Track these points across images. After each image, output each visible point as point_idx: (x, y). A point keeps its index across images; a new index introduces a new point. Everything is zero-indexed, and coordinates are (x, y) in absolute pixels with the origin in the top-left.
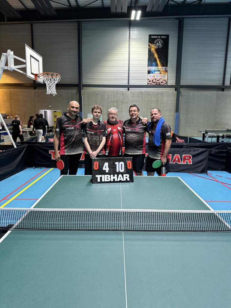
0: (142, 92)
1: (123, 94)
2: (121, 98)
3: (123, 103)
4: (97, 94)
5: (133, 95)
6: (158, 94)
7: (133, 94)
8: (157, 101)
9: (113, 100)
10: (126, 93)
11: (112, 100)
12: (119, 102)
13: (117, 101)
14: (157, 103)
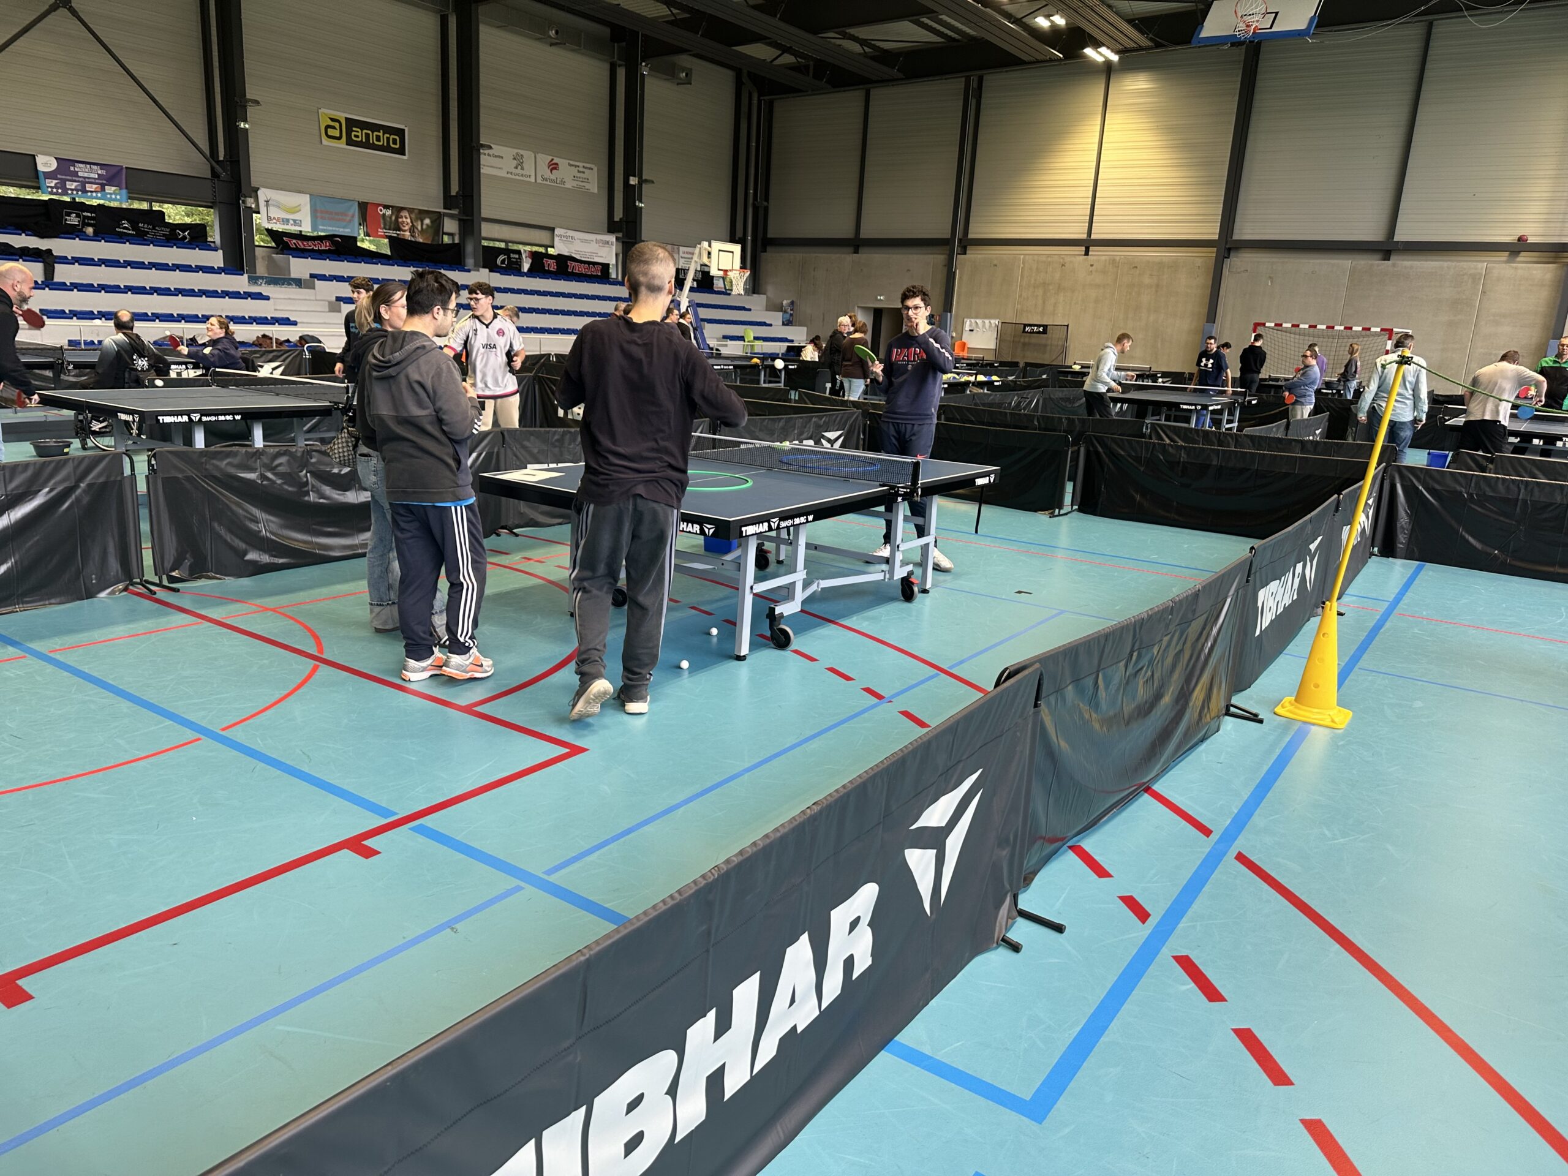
0: (1118, 258)
1: (1063, 265)
2: (1057, 276)
3: (1060, 289)
4: (995, 265)
5: (1091, 268)
6: (1161, 265)
7: (1092, 265)
8: (1158, 286)
9: (1035, 280)
10: (1071, 262)
11: (1033, 282)
12: (1051, 287)
13: (1044, 284)
14: (1157, 291)
